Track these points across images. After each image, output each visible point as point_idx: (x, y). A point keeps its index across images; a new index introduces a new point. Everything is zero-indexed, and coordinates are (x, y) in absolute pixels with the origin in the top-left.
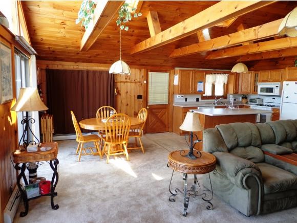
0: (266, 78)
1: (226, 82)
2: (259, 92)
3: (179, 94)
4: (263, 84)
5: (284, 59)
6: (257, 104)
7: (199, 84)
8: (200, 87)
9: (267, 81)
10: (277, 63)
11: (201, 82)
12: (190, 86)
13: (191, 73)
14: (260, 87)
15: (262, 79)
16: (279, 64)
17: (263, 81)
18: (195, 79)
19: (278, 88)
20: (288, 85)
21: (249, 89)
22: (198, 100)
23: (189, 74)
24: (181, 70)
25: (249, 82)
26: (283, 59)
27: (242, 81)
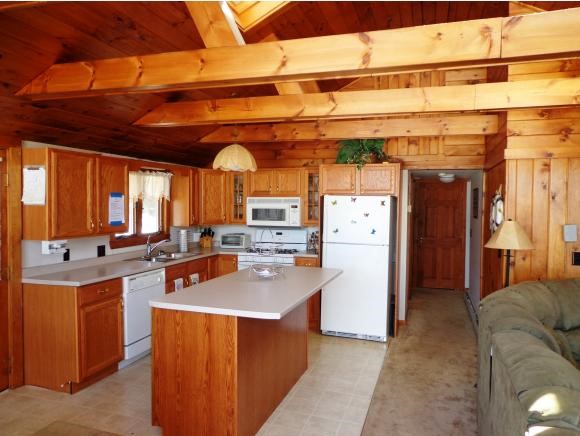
0: (263, 187)
1: (167, 195)
2: (249, 220)
3: (51, 239)
4: (259, 202)
5: (293, 147)
6: (243, 247)
7: (112, 200)
8: (116, 210)
9: (266, 193)
10: (277, 153)
11: (119, 195)
12: (89, 208)
13: (89, 165)
14: (250, 207)
15: (253, 190)
16: (282, 157)
17: (257, 194)
18: (101, 186)
19: (298, 209)
20: (335, 203)
21: (223, 213)
22: (101, 251)
23: (83, 167)
24: (55, 151)
25: (222, 197)
26: (289, 145)
27: (206, 191)
